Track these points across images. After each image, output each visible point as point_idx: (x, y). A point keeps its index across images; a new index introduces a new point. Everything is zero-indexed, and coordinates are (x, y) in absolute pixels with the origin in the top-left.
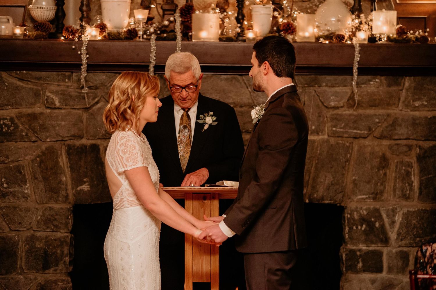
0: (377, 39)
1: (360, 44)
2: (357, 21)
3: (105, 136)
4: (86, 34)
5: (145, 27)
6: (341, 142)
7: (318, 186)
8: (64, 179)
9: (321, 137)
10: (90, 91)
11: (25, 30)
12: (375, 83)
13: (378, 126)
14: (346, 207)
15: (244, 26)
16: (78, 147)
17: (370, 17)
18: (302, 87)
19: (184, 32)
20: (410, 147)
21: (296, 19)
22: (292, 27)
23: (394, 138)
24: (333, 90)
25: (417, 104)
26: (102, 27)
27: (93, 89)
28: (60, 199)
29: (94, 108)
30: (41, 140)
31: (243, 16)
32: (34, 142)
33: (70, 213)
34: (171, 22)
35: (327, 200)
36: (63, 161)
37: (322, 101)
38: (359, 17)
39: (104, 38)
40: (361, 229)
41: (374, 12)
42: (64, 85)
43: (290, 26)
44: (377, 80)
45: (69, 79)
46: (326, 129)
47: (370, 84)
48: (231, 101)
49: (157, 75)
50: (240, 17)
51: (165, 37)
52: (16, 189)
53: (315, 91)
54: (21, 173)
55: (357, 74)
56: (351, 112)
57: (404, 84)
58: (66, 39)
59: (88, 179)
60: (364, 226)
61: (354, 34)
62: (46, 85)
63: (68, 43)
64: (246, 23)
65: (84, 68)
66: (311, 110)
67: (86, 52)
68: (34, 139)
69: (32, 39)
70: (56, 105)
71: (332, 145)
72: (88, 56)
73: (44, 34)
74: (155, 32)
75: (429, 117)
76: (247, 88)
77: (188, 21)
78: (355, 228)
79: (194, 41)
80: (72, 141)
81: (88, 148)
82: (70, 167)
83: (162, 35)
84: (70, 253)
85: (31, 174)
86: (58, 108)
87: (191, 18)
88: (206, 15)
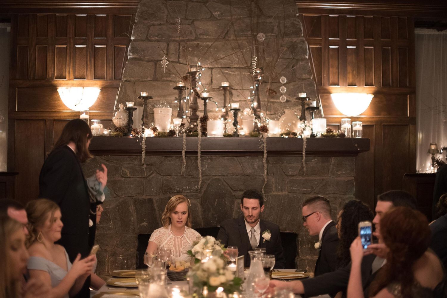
0: (315, 135)
1: (306, 138)
2: (303, 125)
3: (157, 193)
4: (145, 133)
5: (180, 128)
6: (296, 196)
7: (282, 222)
8: (133, 219)
9: (284, 193)
10: (147, 167)
11: (110, 131)
12: (315, 161)
13: (317, 186)
14: (299, 234)
15: (237, 128)
16: (140, 200)
17: (311, 123)
18: (272, 164)
19: (203, 132)
20: (335, 198)
21: (268, 124)
22: (266, 128)
23: (326, 193)
24: (291, 165)
25: (339, 173)
26: (155, 129)
27: (149, 166)
28: (130, 231)
29: (150, 177)
30: (119, 196)
31: (237, 123)
32: (115, 197)
33: (136, 239)
34: (194, 126)
35: (288, 230)
36: (132, 208)
37: (284, 171)
38: (304, 122)
39: (155, 136)
40: (308, 247)
41: (313, 119)
42: (133, 164)
43: (265, 127)
44: (316, 159)
45: (135, 160)
46: (287, 188)
47: (311, 161)
48: (230, 172)
49: (187, 157)
50: (235, 123)
51: (192, 134)
52: (105, 225)
53: (280, 166)
54: (107, 216)
55: (305, 155)
56: (301, 178)
57: (331, 162)
58: (133, 136)
59: (146, 219)
60: (310, 245)
61: (302, 132)
62: (122, 163)
63: (134, 139)
64: (238, 126)
65: (144, 153)
66: (278, 177)
67: (145, 144)
68: (115, 195)
69: (113, 137)
70: (128, 175)
71: (290, 197)
72: (146, 146)
73: (121, 133)
74: (186, 132)
75: (346, 181)
76: (240, 164)
77: (205, 125)
78: (304, 246)
79: (208, 136)
80: (137, 196)
81: (146, 200)
82: (136, 212)
83: (190, 133)
84: (136, 263)
85: (113, 216)
86: (129, 177)
87: (206, 123)
88: (216, 121)
